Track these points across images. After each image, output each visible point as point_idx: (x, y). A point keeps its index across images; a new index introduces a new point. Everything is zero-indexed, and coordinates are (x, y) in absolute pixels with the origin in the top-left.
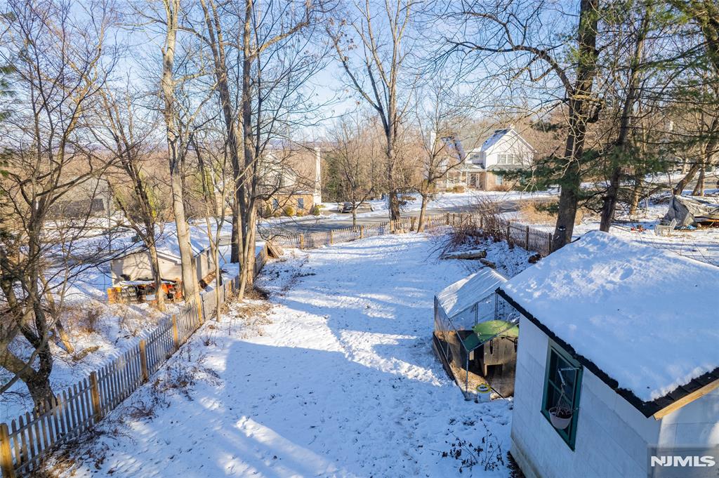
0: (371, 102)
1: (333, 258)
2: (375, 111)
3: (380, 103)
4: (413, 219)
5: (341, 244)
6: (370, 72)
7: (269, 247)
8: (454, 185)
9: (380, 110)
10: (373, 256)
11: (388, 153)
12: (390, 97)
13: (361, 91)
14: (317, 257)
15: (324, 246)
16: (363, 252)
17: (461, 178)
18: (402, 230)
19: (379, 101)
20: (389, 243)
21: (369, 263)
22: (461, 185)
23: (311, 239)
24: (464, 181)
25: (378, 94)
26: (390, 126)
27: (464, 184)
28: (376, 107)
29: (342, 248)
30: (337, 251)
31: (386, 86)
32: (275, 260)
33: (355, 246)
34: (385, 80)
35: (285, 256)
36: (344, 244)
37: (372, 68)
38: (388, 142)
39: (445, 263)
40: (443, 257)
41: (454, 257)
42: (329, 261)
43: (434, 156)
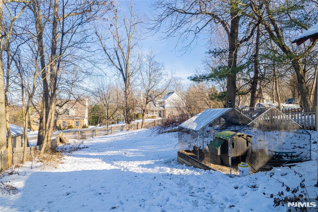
0: (117, 67)
1: (97, 141)
2: (119, 72)
3: (121, 68)
4: (138, 123)
5: (101, 136)
6: (117, 53)
7: (61, 137)
8: (152, 115)
9: (121, 70)
10: (120, 139)
11: (125, 92)
12: (127, 65)
13: (112, 62)
14: (88, 142)
15: (91, 138)
16: (114, 138)
17: (155, 113)
18: (133, 129)
19: (121, 67)
20: (127, 133)
21: (118, 141)
22: (155, 115)
23: (84, 134)
24: (156, 114)
25: (121, 63)
26: (126, 78)
27: (156, 115)
28: (119, 69)
29: (101, 138)
30: (99, 139)
31: (125, 60)
32: (64, 144)
33: (109, 136)
34: (124, 57)
35: (70, 142)
36: (103, 136)
37: (118, 52)
38: (126, 86)
39: (161, 135)
40: (159, 133)
41: (166, 132)
42: (95, 143)
43: (149, 91)
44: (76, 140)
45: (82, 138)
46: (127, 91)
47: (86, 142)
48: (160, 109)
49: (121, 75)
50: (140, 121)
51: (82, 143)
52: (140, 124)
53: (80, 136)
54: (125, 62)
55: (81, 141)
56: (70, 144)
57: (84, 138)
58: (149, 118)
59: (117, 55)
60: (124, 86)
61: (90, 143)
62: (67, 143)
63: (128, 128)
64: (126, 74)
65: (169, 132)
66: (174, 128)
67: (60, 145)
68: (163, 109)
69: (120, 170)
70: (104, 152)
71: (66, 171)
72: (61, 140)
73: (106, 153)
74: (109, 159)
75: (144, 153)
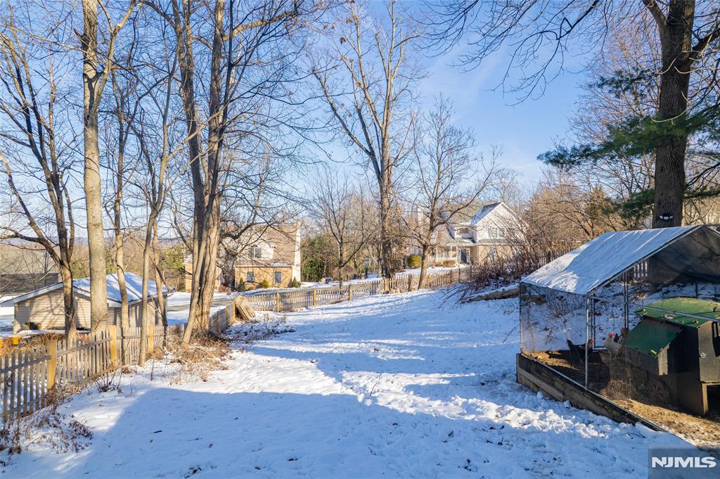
0: (361, 146)
1: (317, 317)
2: (367, 157)
3: (371, 148)
4: (410, 277)
5: (325, 306)
6: (360, 115)
7: (238, 306)
8: (444, 259)
9: (371, 154)
10: (368, 312)
11: (381, 203)
12: (383, 140)
13: (350, 134)
14: (296, 318)
15: (304, 309)
16: (354, 310)
17: (451, 253)
18: (398, 290)
19: (370, 145)
20: (385, 300)
21: (363, 318)
22: (452, 259)
23: (288, 301)
24: (455, 256)
25: (370, 138)
26: (383, 171)
27: (456, 259)
28: (367, 151)
29: (326, 309)
30: (320, 312)
31: (378, 128)
32: (244, 322)
33: (343, 306)
34: (377, 121)
35: (257, 318)
36: (330, 306)
37: (364, 112)
38: (381, 189)
39: (468, 307)
40: (463, 301)
41: (480, 298)
42: (311, 321)
43: (436, 199)
44: (271, 314)
45: (284, 310)
46: (386, 201)
47: (292, 319)
48: (464, 245)
49: (371, 164)
50: (416, 272)
51: (283, 320)
52: (416, 280)
53: (280, 305)
54: (380, 134)
55: (281, 315)
56: (256, 322)
57: (288, 308)
58: (437, 266)
59: (361, 117)
60: (377, 190)
61: (299, 321)
62: (250, 318)
63: (387, 289)
64: (382, 162)
65: (487, 298)
66: (500, 290)
67: (236, 323)
68: (472, 244)
69: (355, 397)
70: (325, 345)
71: (226, 392)
72: (238, 313)
73: (330, 347)
74: (333, 366)
75: (422, 351)
